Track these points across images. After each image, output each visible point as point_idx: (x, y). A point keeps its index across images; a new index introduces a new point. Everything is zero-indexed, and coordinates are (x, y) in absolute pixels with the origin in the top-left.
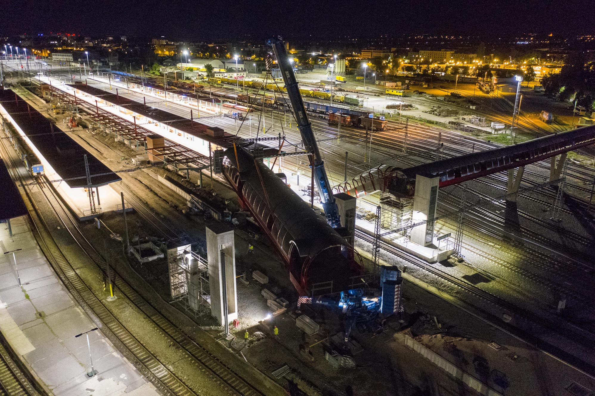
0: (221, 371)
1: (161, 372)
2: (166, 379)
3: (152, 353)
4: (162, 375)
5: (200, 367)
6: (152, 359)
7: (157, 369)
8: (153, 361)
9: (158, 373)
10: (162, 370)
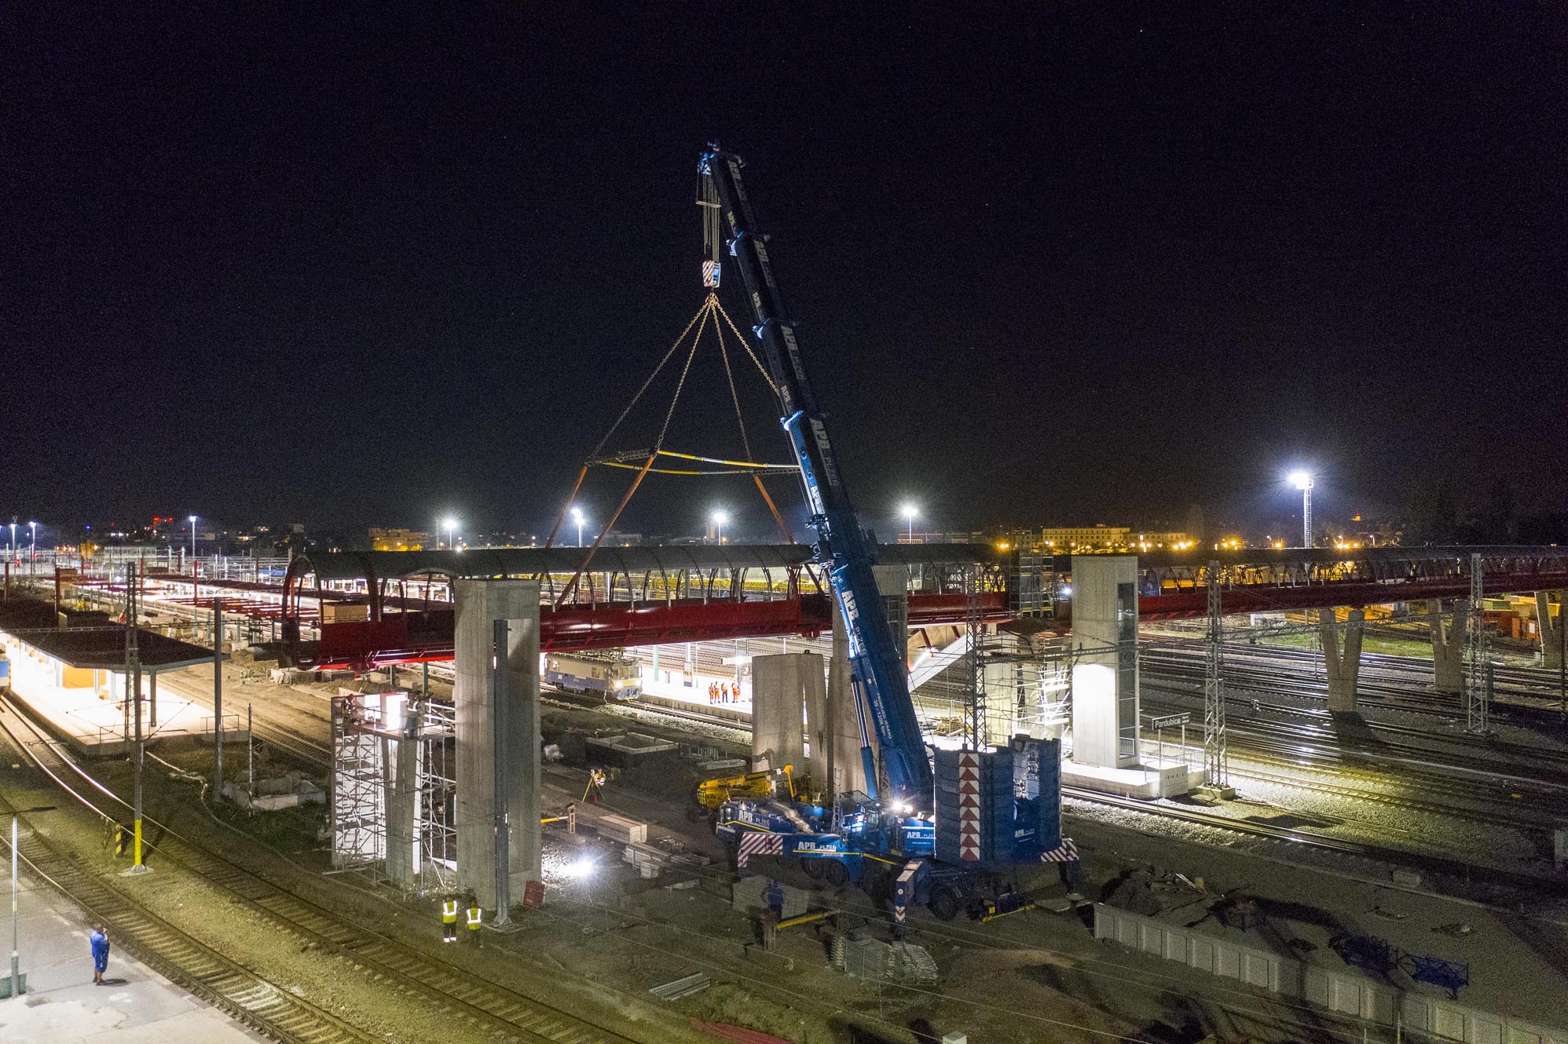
0: (472, 993)
1: (263, 997)
2: (272, 1014)
3: (242, 964)
4: (264, 1005)
5: (401, 987)
6: (236, 975)
7: (248, 994)
8: (236, 979)
9: (249, 1001)
10: (265, 996)
